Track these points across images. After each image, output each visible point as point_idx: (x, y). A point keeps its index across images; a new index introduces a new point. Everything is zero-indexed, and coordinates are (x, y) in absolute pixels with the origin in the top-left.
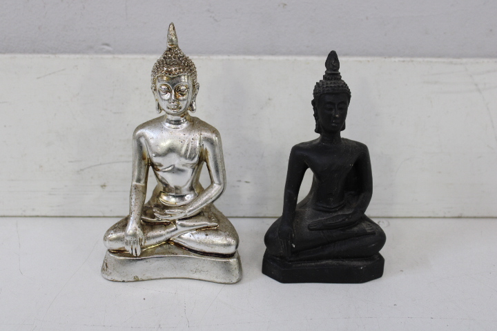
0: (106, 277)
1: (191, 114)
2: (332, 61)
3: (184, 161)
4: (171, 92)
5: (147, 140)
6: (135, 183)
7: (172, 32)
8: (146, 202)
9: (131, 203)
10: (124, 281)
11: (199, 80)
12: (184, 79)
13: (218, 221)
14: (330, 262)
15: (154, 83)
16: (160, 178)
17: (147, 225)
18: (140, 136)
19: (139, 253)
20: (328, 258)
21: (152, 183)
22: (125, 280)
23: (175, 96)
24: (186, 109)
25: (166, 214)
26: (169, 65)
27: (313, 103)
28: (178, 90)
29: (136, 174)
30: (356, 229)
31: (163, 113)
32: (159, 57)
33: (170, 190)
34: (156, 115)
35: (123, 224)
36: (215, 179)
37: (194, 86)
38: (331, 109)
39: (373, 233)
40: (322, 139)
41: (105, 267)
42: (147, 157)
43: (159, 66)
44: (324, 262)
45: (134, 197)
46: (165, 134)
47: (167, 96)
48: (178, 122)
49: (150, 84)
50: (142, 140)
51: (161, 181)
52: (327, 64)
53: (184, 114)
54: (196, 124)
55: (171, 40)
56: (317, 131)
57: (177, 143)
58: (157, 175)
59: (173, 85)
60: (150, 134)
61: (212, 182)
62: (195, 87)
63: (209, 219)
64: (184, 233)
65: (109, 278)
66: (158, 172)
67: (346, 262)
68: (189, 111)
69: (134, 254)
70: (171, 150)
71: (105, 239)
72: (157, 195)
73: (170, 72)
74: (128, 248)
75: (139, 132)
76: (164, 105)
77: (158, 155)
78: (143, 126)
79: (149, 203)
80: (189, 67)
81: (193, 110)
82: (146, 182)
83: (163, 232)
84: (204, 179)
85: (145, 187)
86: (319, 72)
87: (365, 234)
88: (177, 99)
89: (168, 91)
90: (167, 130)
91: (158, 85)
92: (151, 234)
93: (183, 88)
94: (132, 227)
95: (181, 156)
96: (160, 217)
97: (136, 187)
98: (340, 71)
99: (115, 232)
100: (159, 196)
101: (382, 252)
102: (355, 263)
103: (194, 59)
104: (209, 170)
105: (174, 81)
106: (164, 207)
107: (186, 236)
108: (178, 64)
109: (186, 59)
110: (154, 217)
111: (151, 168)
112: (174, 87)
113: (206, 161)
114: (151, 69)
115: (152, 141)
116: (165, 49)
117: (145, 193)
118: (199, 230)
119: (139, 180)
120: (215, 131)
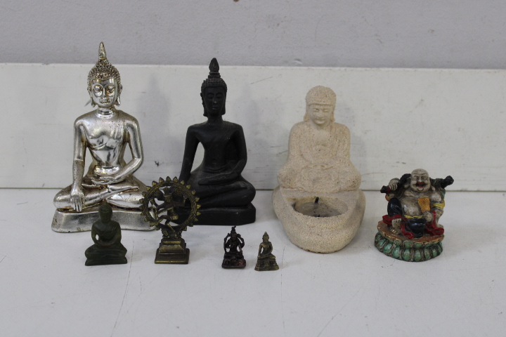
0: (56, 230)
1: (117, 108)
2: (214, 65)
3: (112, 140)
4: (102, 91)
5: (85, 127)
6: (76, 159)
7: (102, 48)
8: (84, 176)
9: (73, 173)
10: (69, 232)
11: (122, 83)
12: (112, 81)
13: (139, 185)
14: (214, 209)
15: (90, 85)
16: (95, 156)
17: (86, 190)
18: (79, 125)
19: (81, 210)
20: (213, 206)
21: (89, 160)
22: (71, 231)
23: (106, 93)
24: (113, 104)
25: (101, 180)
26: (100, 71)
27: (201, 95)
28: (107, 89)
29: (77, 152)
30: (233, 185)
31: (97, 107)
32: (93, 66)
33: (103, 164)
34: (90, 108)
35: (69, 189)
36: (135, 155)
37: (118, 86)
38: (211, 98)
39: (246, 188)
40: (209, 121)
41: (55, 223)
42: (85, 140)
43: (93, 72)
45: (76, 169)
46: (99, 122)
47: (99, 94)
48: (107, 113)
49: (87, 86)
50: (82, 128)
51: (95, 158)
52: (210, 68)
53: (111, 107)
54: (120, 115)
55: (102, 54)
56: (205, 115)
57: (108, 129)
58: (92, 153)
59: (104, 85)
60: (86, 123)
61: (133, 157)
62: (119, 88)
63: (132, 184)
64: (114, 194)
65: (58, 230)
66: (94, 151)
67: (226, 210)
68: (115, 105)
69: (77, 210)
70: (103, 133)
71: (55, 200)
72: (92, 169)
73: (102, 77)
74: (73, 206)
75: (79, 122)
76: (97, 100)
77: (92, 138)
78: (81, 117)
79: (86, 176)
80: (115, 73)
81: (118, 104)
82: (84, 159)
83: (97, 194)
84: (127, 156)
85: (84, 163)
86: (205, 72)
87: (239, 189)
88: (107, 95)
89: (100, 90)
90: (99, 119)
91: (93, 86)
92: (89, 196)
93: (111, 87)
94: (75, 191)
95: (110, 138)
96: (96, 183)
97: (77, 162)
98: (219, 72)
99: (63, 195)
100: (95, 168)
101: (254, 202)
102: (233, 210)
103: (116, 66)
104: (131, 148)
105: (105, 83)
106: (98, 177)
107: (115, 197)
108: (108, 71)
109: (113, 67)
110: (91, 183)
111: (87, 149)
112: (105, 88)
113: (129, 141)
114: (88, 75)
115: (88, 128)
116: (97, 61)
117: (83, 166)
118: (124, 191)
119: (79, 157)
120: (134, 120)
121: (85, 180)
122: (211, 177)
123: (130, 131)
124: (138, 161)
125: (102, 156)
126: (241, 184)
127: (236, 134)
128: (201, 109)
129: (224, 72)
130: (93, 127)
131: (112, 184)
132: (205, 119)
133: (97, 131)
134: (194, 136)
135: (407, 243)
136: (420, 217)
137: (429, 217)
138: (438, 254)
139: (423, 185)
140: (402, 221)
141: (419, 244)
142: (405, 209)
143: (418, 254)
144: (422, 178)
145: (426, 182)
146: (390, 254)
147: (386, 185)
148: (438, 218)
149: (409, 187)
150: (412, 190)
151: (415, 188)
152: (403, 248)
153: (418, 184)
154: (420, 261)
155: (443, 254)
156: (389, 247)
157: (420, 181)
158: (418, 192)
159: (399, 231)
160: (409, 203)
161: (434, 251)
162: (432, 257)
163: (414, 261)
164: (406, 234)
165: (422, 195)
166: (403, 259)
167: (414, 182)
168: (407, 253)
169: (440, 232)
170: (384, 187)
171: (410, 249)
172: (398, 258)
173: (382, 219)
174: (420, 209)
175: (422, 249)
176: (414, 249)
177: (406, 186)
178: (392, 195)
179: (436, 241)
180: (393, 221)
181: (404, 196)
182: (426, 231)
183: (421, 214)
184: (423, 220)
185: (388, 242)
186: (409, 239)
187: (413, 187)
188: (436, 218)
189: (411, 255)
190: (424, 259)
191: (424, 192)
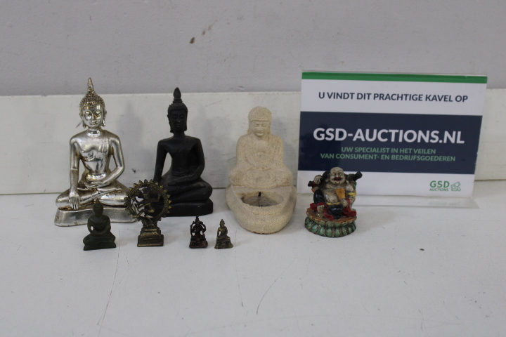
0: (58, 224)
1: (102, 128)
2: (177, 93)
3: (100, 154)
4: (92, 115)
5: (78, 144)
6: (72, 169)
7: (90, 83)
8: (79, 182)
9: (70, 180)
10: (69, 226)
11: (107, 109)
12: (98, 107)
13: (122, 188)
14: (181, 204)
15: (82, 111)
16: (87, 166)
17: (81, 193)
18: (74, 143)
19: (77, 208)
20: (180, 202)
21: (82, 170)
23: (94, 117)
24: (100, 125)
25: (92, 185)
26: (89, 100)
27: (168, 116)
28: (95, 114)
29: (72, 163)
30: (195, 185)
31: (87, 128)
33: (93, 172)
34: (82, 129)
35: (67, 193)
36: (118, 164)
37: (104, 111)
38: (176, 118)
39: (205, 187)
40: (174, 136)
41: (57, 218)
42: (78, 154)
43: (84, 101)
44: (178, 204)
45: (72, 176)
46: (89, 140)
47: (89, 118)
48: (95, 133)
49: (79, 112)
50: (76, 145)
51: (87, 168)
52: (174, 95)
53: (98, 128)
54: (105, 134)
55: (90, 87)
56: (171, 132)
57: (97, 145)
58: (84, 164)
59: (93, 111)
60: (80, 141)
61: (117, 166)
62: (104, 113)
63: (117, 187)
64: (102, 195)
65: (60, 225)
66: (86, 162)
67: (190, 204)
69: (75, 209)
70: (93, 148)
71: (57, 201)
72: (85, 176)
73: (91, 104)
74: (71, 205)
75: (74, 140)
76: (87, 123)
77: (84, 152)
78: (75, 136)
80: (101, 102)
81: (103, 125)
82: (78, 169)
83: (90, 196)
84: (112, 166)
85: (78, 172)
86: (170, 99)
87: (200, 187)
88: (95, 119)
89: (90, 115)
90: (89, 137)
91: (84, 112)
92: (83, 197)
93: (97, 112)
94: (72, 194)
95: (98, 151)
96: (88, 187)
97: (73, 171)
99: (63, 197)
100: (87, 176)
101: (211, 198)
102: (196, 204)
103: (101, 96)
104: (115, 159)
105: (93, 109)
106: (89, 182)
107: (103, 197)
108: (95, 100)
109: (99, 97)
110: (84, 187)
111: (81, 161)
112: (93, 112)
113: (113, 154)
115: (81, 144)
116: (87, 92)
117: (78, 175)
118: (111, 193)
119: (74, 167)
120: (116, 137)
121: (79, 185)
122: (177, 179)
123: (113, 146)
124: (120, 169)
125: (92, 166)
126: (201, 184)
127: (196, 146)
128: (168, 127)
129: (185, 98)
130: (84, 144)
131: (101, 188)
132: (172, 135)
133: (87, 147)
134: (163, 148)
135: (329, 223)
136: (338, 204)
137: (345, 203)
138: (353, 231)
139: (339, 179)
140: (325, 207)
141: (338, 224)
142: (327, 198)
143: (338, 232)
144: (339, 174)
145: (342, 177)
146: (317, 233)
147: (312, 181)
148: (352, 204)
149: (329, 181)
150: (332, 183)
151: (334, 182)
152: (326, 227)
153: (335, 179)
154: (340, 236)
155: (356, 231)
156: (315, 227)
157: (337, 176)
158: (336, 185)
159: (323, 215)
160: (329, 194)
161: (350, 229)
162: (348, 233)
163: (335, 237)
164: (328, 217)
165: (339, 187)
166: (327, 236)
167: (333, 177)
168: (329, 231)
169: (353, 214)
170: (310, 182)
171: (332, 228)
172: (323, 235)
173: (309, 207)
174: (338, 197)
175: (340, 227)
176: (334, 228)
177: (327, 181)
178: (316, 188)
179: (351, 221)
180: (318, 207)
181: (326, 188)
182: (343, 214)
183: (339, 201)
184: (340, 206)
185: (315, 223)
186: (331, 220)
187: (332, 181)
188: (350, 204)
189: (332, 233)
190: (342, 235)
191: (341, 185)
